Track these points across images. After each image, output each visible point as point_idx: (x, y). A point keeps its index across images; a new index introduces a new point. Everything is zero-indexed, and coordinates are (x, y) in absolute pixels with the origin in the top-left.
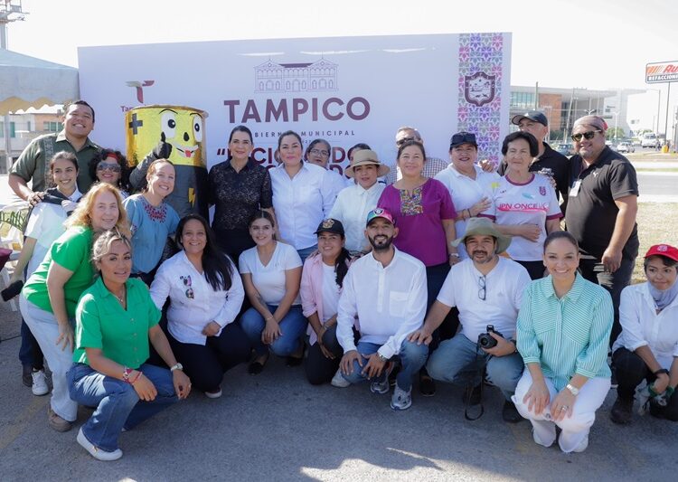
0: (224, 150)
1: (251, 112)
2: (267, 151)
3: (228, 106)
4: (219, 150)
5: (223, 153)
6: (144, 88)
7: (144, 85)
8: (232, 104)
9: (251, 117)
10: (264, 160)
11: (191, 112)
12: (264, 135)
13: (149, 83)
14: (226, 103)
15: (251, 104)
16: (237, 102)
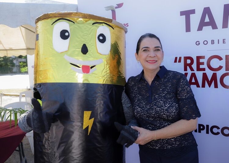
0: (180, 58)
1: (207, 20)
2: (224, 58)
3: (184, 16)
4: (176, 58)
5: (180, 61)
6: (116, 10)
7: (116, 8)
8: (187, 14)
9: (207, 24)
10: (220, 68)
11: (94, 21)
12: (221, 41)
13: (120, 6)
14: (182, 13)
15: (207, 11)
16: (193, 12)
